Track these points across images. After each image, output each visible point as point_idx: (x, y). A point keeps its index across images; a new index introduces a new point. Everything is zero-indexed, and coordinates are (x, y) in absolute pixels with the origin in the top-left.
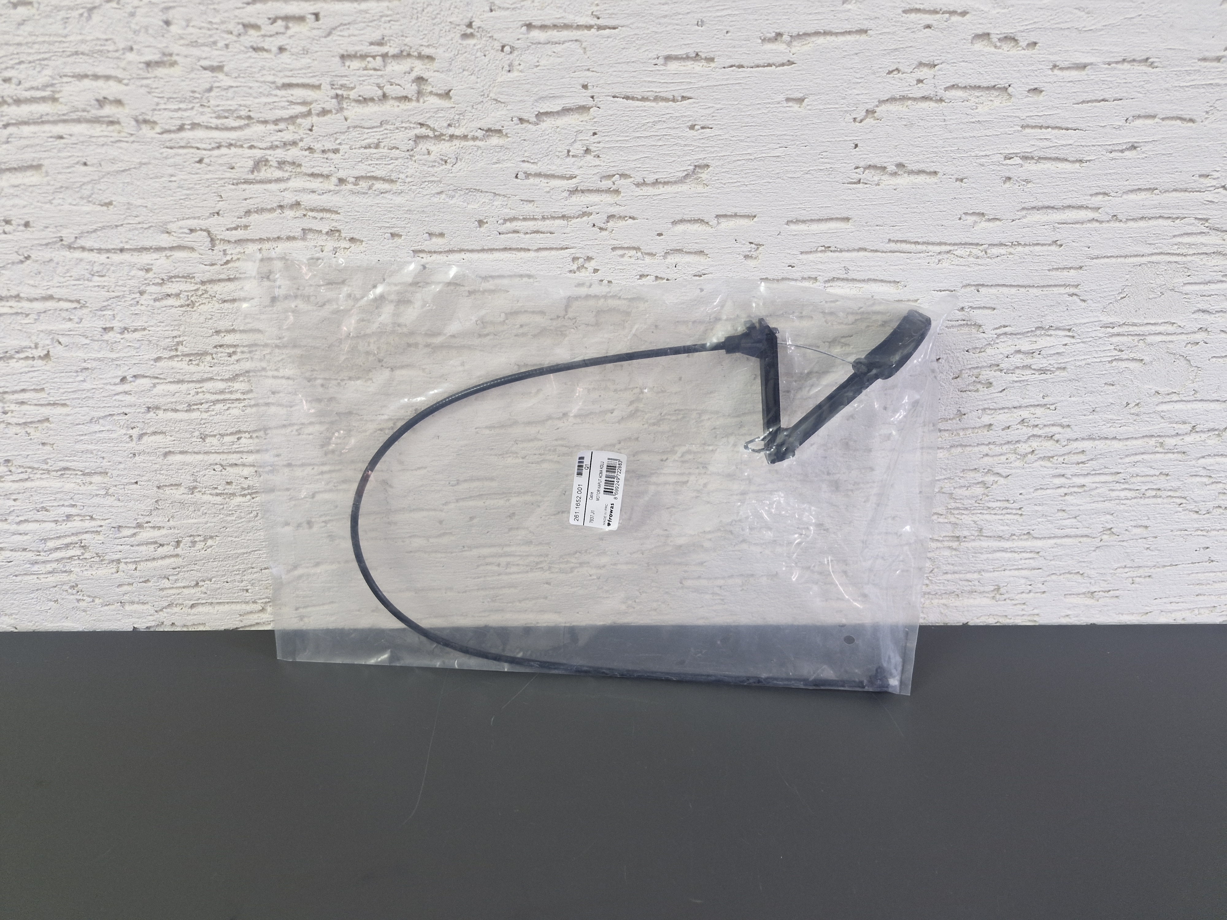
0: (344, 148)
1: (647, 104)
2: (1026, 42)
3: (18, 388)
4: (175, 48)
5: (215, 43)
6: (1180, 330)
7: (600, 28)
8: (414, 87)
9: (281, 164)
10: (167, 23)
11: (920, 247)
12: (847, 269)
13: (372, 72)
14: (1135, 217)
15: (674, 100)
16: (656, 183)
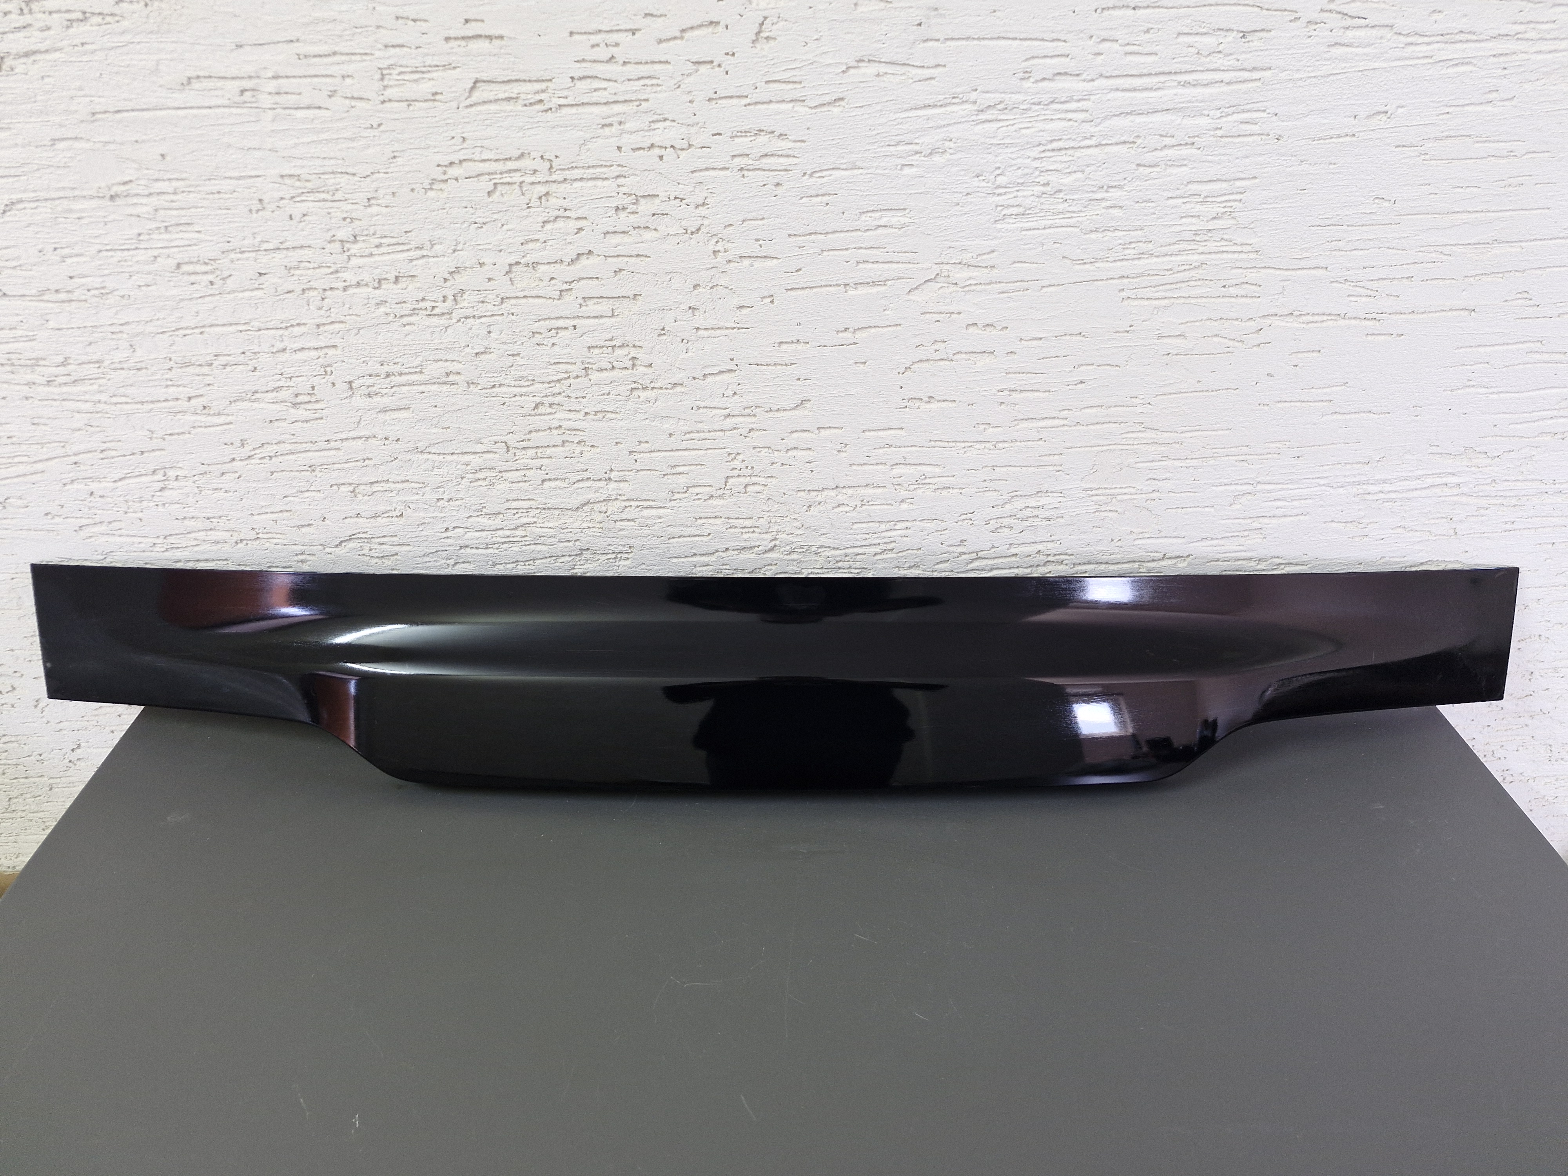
0: (587, 395)
1: (770, 367)
2: (1000, 328)
3: (380, 535)
4: (493, 345)
5: (516, 342)
6: (1139, 492)
7: (739, 329)
8: (631, 362)
9: (551, 405)
10: (489, 332)
11: (951, 444)
12: (904, 458)
13: (606, 355)
14: (1092, 422)
15: (786, 365)
16: (778, 410)
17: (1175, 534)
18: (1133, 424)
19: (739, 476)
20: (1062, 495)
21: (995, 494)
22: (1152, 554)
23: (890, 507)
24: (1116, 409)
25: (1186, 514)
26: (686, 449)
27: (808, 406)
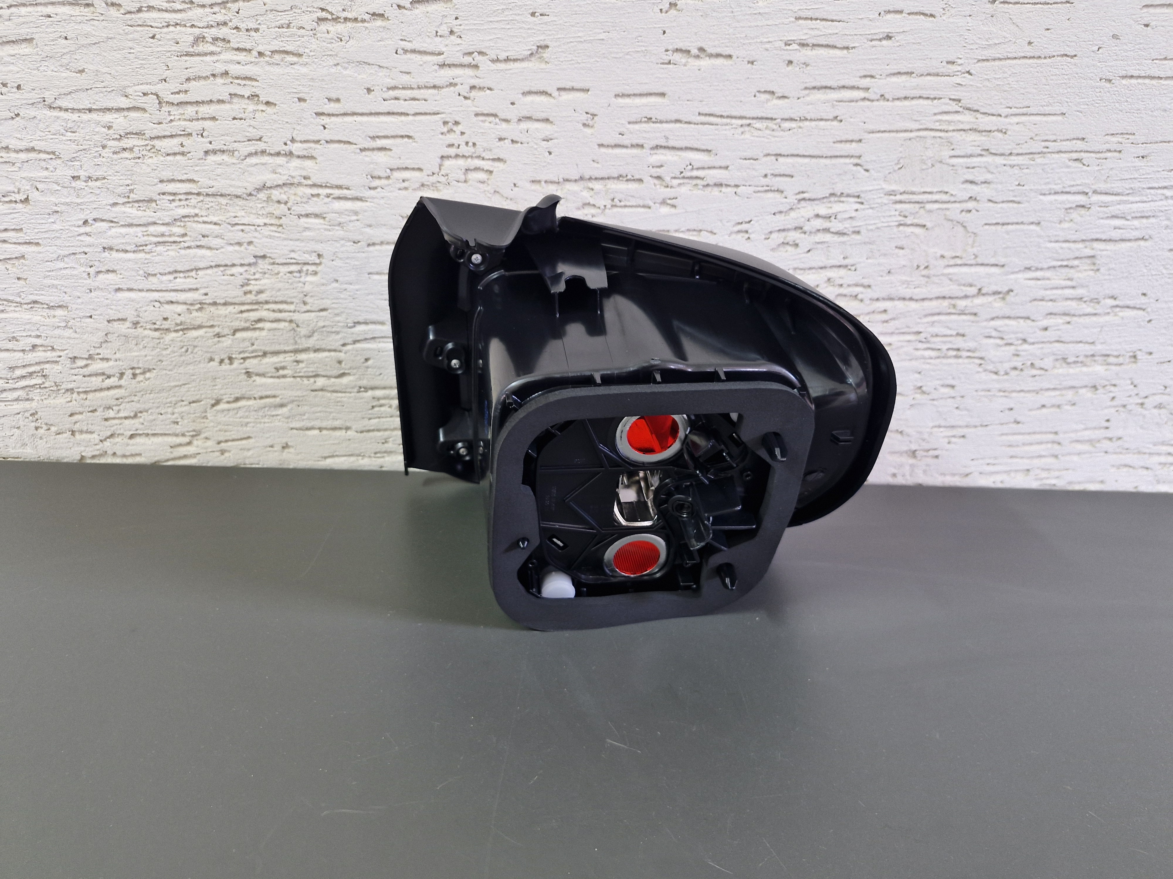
17: (993, 261)
18: (948, 101)
19: (457, 156)
20: (859, 200)
21: (777, 195)
22: (964, 288)
23: (647, 210)
24: (929, 78)
25: (1007, 233)
26: (389, 113)
27: (544, 55)
